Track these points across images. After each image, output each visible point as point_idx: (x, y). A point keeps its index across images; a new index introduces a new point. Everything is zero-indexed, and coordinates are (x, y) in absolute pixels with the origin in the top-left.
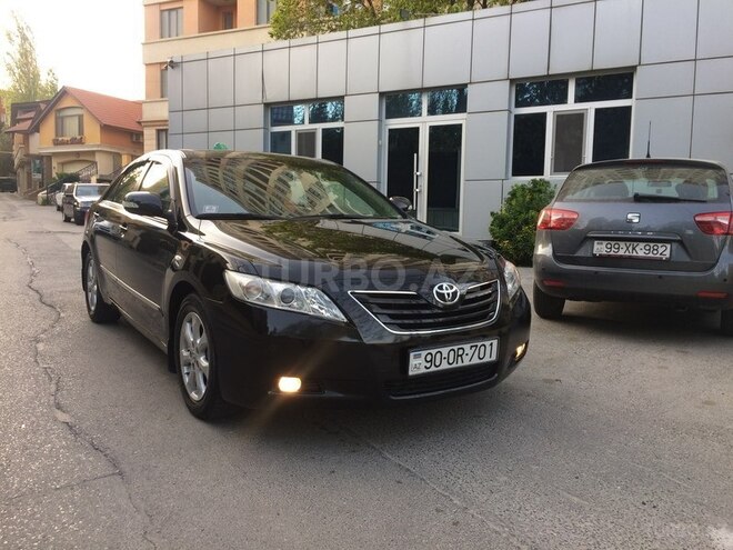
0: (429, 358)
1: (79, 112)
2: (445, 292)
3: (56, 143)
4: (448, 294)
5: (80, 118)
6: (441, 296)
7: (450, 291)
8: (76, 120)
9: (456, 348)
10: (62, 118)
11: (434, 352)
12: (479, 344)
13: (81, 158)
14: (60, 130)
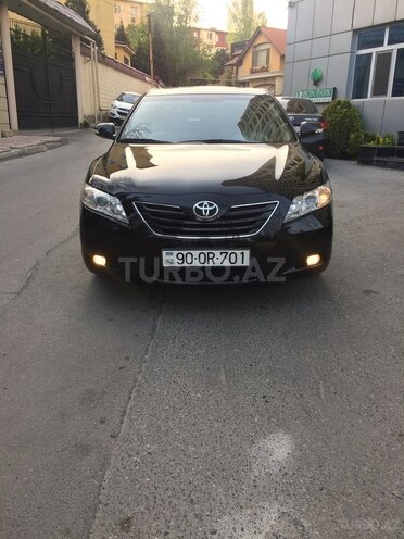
0: (180, 256)
1: (268, 46)
2: (203, 208)
3: (252, 72)
4: (206, 211)
5: (268, 50)
6: (200, 212)
7: (208, 208)
8: (266, 52)
9: (206, 252)
10: (257, 52)
11: (185, 253)
12: (230, 252)
13: (267, 82)
14: (255, 62)
